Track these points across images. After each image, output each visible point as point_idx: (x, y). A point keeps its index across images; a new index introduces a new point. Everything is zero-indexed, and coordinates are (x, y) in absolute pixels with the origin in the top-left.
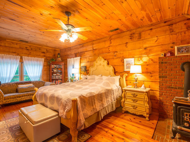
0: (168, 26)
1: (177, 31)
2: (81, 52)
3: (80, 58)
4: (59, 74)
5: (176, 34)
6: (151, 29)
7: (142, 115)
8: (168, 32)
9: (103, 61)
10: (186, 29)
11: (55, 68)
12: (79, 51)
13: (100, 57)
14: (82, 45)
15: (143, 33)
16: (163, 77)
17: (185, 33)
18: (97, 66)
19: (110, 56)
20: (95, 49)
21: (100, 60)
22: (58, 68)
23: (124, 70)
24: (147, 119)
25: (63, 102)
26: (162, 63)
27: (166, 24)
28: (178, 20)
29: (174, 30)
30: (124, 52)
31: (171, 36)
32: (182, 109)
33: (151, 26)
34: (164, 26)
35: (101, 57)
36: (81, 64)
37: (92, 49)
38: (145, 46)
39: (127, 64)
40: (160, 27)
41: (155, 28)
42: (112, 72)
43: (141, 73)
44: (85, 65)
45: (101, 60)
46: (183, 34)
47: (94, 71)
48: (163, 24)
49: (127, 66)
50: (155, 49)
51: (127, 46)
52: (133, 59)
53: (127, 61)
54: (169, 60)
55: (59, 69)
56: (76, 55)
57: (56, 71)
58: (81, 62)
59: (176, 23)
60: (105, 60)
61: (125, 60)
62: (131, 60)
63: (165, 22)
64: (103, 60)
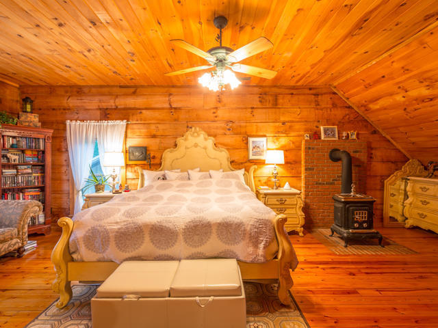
0: (313, 96)
1: (323, 106)
2: (125, 109)
3: (127, 124)
4: (30, 171)
5: (322, 110)
6: (292, 94)
7: (294, 231)
8: (313, 105)
9: (206, 139)
10: (331, 106)
11: (12, 146)
12: (117, 104)
13: (195, 129)
14: (133, 90)
15: (281, 96)
16: (310, 169)
17: (331, 111)
18: (187, 148)
19: (217, 128)
20: (175, 108)
21: (196, 134)
22: (24, 147)
23: (248, 157)
24: (301, 234)
25: (248, 228)
26: (309, 148)
27: (312, 92)
28: (324, 91)
29: (320, 103)
30: (248, 124)
31: (316, 111)
32: (351, 208)
33: (293, 89)
34: (308, 94)
35: (198, 129)
36: (128, 139)
37: (167, 105)
38: (282, 119)
39: (254, 148)
40: (304, 94)
41: (297, 94)
42: (227, 162)
43: (284, 163)
44: (145, 145)
45: (198, 135)
46: (329, 110)
47: (177, 159)
48: (307, 91)
49: (254, 150)
50: (297, 126)
51: (254, 113)
52: (264, 139)
53: (253, 142)
54: (316, 145)
55: (29, 153)
56: (106, 115)
57: (17, 157)
58: (129, 135)
59: (322, 94)
60: (209, 135)
61: (251, 140)
62: (261, 141)
63: (310, 89)
64: (203, 135)
